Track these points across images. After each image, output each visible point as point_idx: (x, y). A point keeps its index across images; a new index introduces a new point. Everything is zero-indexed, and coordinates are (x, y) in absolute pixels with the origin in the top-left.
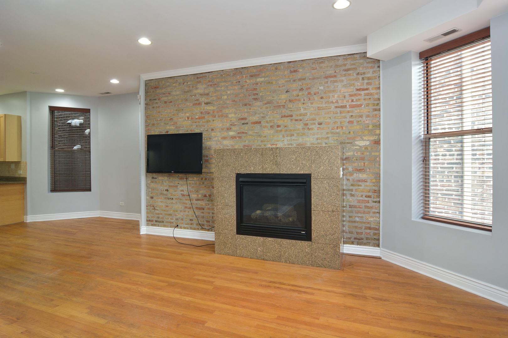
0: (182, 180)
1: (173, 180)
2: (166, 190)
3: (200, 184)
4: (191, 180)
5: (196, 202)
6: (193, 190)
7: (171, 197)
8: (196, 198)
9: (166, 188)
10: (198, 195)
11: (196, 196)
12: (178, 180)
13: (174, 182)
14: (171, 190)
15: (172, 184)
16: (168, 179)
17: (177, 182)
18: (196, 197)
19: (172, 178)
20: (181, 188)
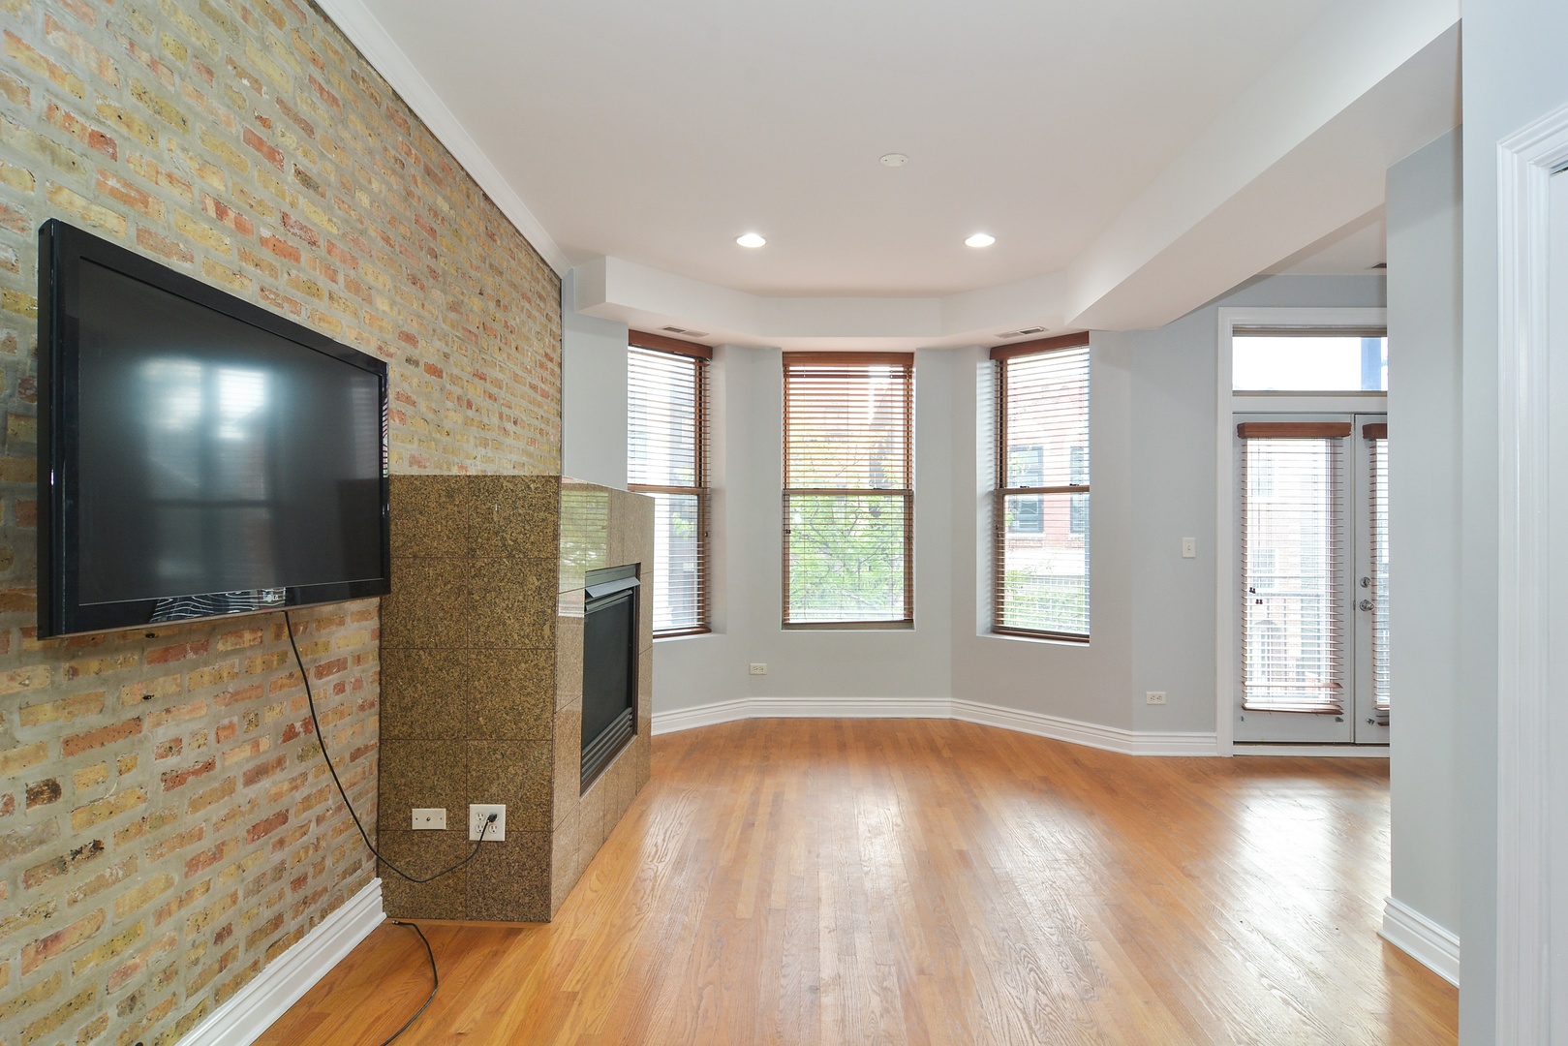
0: (172, 664)
1: (105, 682)
2: (33, 796)
3: (267, 665)
4: (227, 654)
5: (252, 791)
6: (235, 719)
7: (87, 837)
8: (249, 766)
9: (34, 775)
10: (256, 744)
11: (247, 752)
12: (146, 667)
13: (110, 700)
14: (84, 779)
15: (93, 720)
16: (61, 678)
17: (132, 692)
18: (248, 760)
19: (94, 664)
20: (161, 730)
